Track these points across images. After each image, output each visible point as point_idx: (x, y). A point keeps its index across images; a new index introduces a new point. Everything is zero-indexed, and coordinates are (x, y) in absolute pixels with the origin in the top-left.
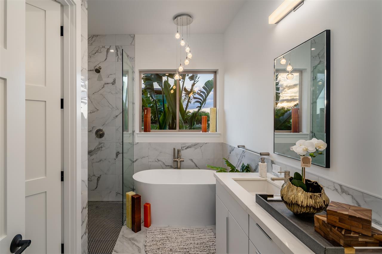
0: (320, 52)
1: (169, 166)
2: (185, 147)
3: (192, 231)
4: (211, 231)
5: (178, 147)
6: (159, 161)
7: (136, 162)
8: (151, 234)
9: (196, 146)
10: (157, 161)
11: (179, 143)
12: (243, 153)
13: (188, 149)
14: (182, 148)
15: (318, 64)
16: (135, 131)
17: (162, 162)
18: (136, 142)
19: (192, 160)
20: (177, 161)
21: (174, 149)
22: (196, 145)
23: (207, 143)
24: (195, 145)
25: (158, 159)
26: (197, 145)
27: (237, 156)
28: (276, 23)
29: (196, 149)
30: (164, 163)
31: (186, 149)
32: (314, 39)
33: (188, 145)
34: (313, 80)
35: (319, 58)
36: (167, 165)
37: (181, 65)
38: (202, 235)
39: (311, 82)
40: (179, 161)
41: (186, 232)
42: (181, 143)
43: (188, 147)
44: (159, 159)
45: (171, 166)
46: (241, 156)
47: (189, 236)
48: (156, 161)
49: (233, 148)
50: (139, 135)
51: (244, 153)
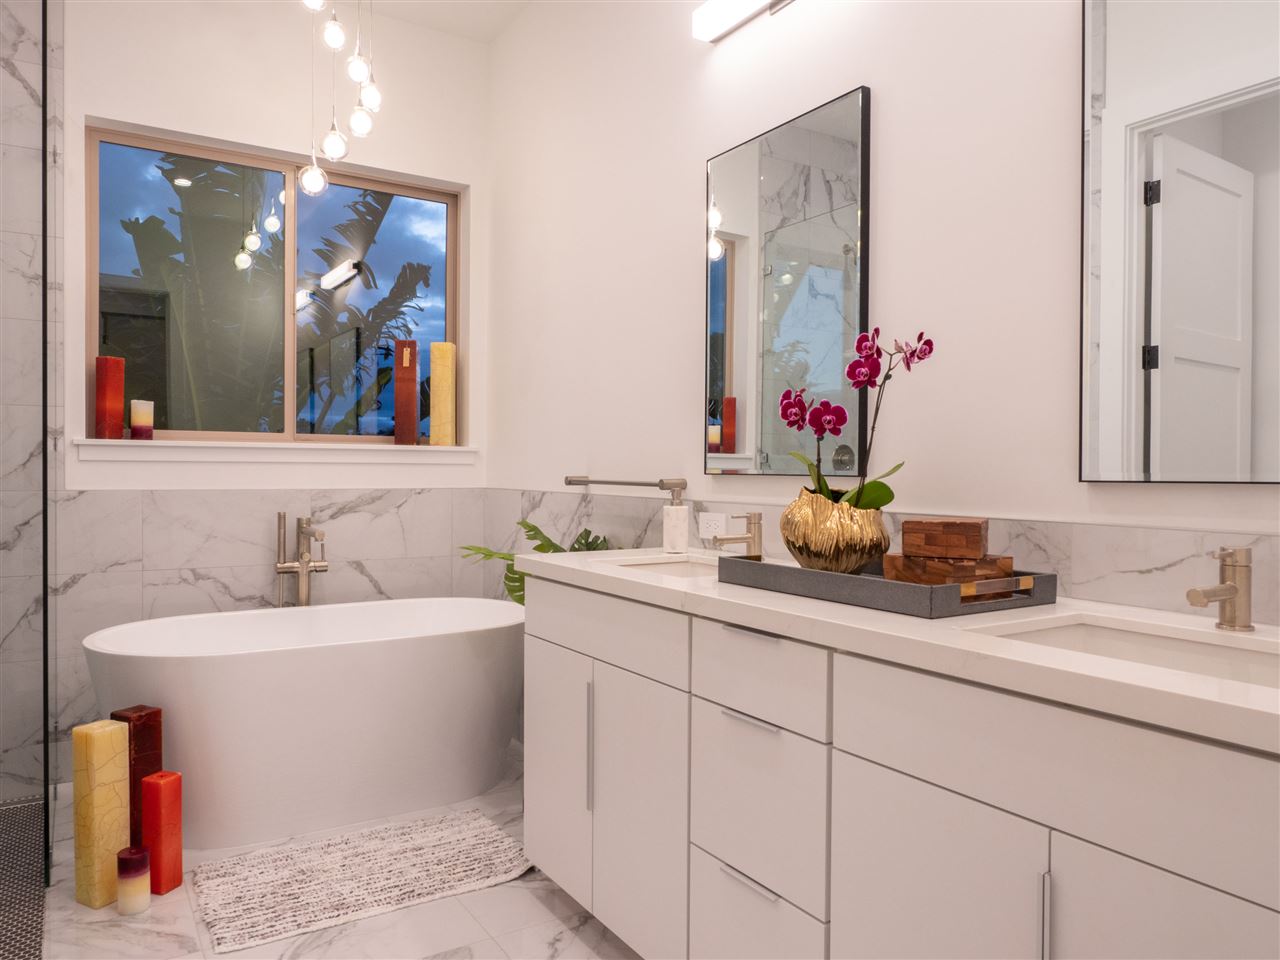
0: (782, 188)
1: (251, 598)
2: (329, 507)
3: (401, 831)
4: (476, 815)
5: (297, 511)
6: (198, 577)
7: (70, 591)
8: (220, 880)
9: (378, 503)
10: (190, 577)
11: (302, 491)
12: (584, 504)
13: (343, 520)
14: (317, 514)
15: (779, 228)
16: (62, 433)
17: (216, 580)
18: (68, 487)
19: (359, 566)
20: (296, 572)
21: (281, 518)
22: (375, 498)
23: (422, 490)
24: (373, 500)
25: (193, 571)
26: (380, 501)
27: (555, 525)
28: (712, 42)
29: (377, 515)
30: (226, 587)
31: (332, 517)
32: (766, 139)
33: (340, 500)
34: (765, 276)
35: (781, 206)
36: (243, 594)
37: (333, 128)
38: (446, 833)
39: (759, 281)
40: (303, 573)
41: (377, 841)
42: (312, 490)
43: (342, 511)
44: (198, 571)
45: (262, 597)
46: (573, 520)
47: (396, 847)
48: (185, 580)
49: (538, 498)
50: (85, 454)
51: (585, 507)
